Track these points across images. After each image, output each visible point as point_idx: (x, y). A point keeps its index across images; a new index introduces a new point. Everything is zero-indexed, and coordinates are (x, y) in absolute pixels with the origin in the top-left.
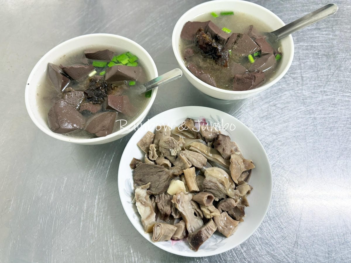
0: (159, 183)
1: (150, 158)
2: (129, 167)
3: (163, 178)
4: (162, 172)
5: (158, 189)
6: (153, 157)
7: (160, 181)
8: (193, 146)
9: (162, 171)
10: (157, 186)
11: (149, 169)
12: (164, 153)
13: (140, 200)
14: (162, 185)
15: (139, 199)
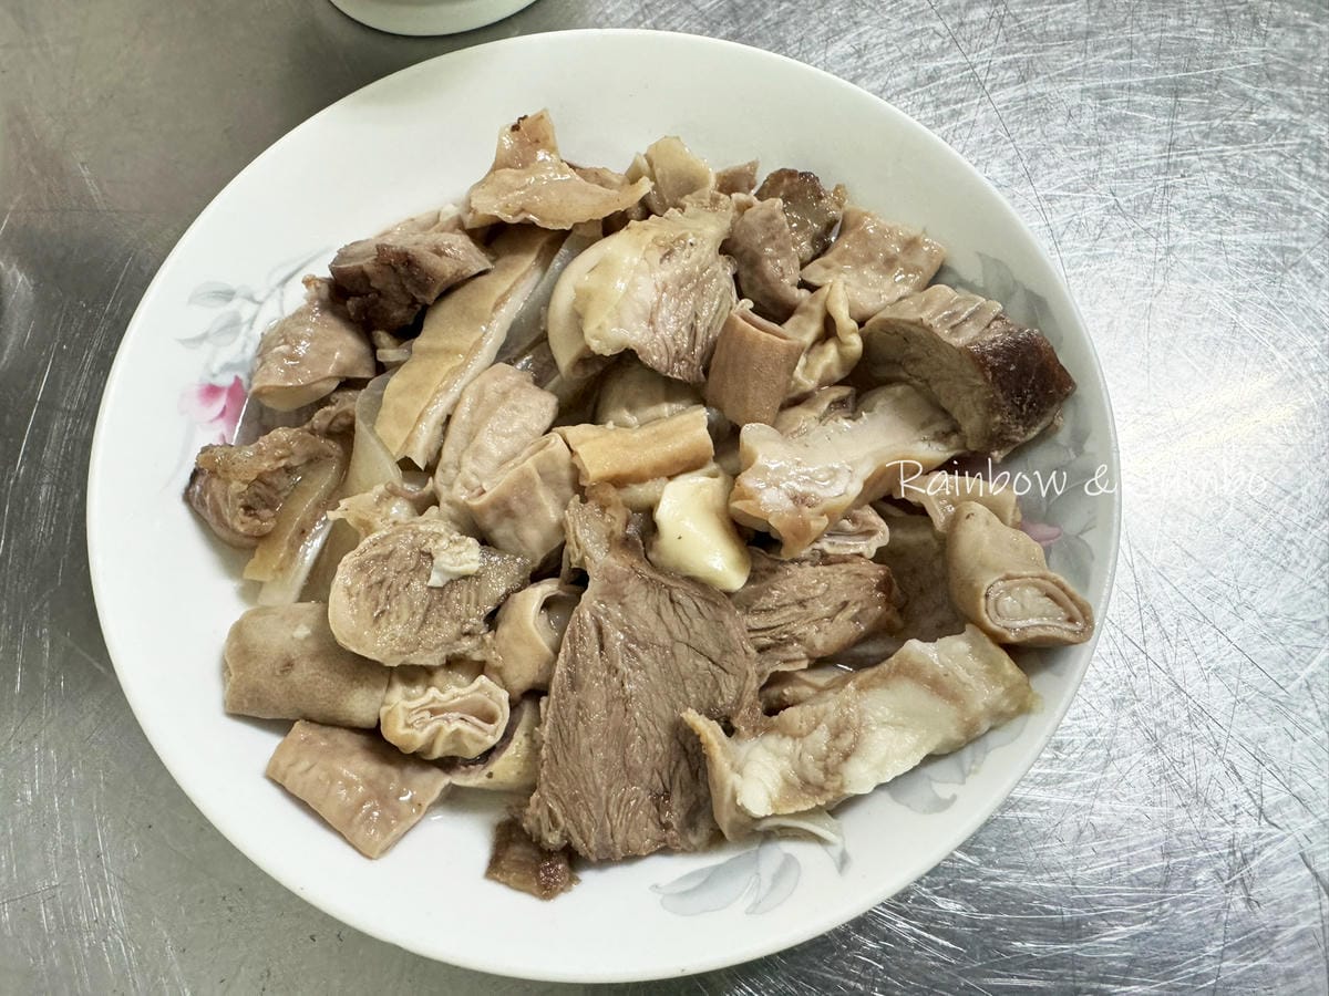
0: (682, 650)
1: (492, 741)
2: (563, 901)
3: (652, 618)
4: (608, 625)
5: (724, 652)
6: (490, 718)
7: (667, 641)
8: (408, 441)
9: (600, 630)
10: (702, 663)
11: (588, 731)
12: (456, 626)
13: (826, 770)
14: (699, 624)
15: (821, 776)
